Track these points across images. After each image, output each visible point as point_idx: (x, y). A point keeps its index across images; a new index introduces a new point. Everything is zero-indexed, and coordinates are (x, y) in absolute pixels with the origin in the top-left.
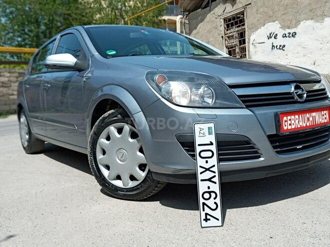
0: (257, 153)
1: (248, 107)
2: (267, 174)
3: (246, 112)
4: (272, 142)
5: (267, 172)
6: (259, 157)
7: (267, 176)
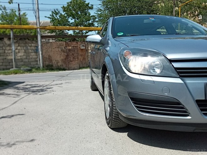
0: (185, 112)
1: (181, 77)
2: (195, 130)
3: (179, 81)
4: (199, 106)
5: (195, 128)
6: (188, 116)
7: (195, 131)
